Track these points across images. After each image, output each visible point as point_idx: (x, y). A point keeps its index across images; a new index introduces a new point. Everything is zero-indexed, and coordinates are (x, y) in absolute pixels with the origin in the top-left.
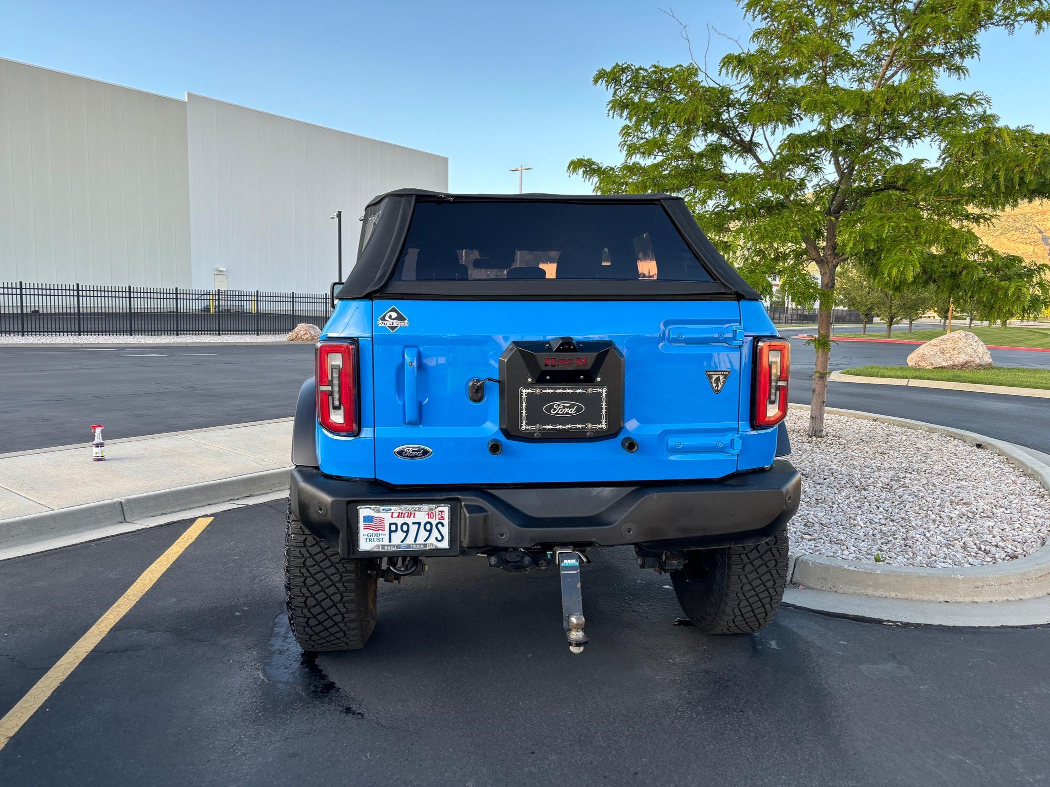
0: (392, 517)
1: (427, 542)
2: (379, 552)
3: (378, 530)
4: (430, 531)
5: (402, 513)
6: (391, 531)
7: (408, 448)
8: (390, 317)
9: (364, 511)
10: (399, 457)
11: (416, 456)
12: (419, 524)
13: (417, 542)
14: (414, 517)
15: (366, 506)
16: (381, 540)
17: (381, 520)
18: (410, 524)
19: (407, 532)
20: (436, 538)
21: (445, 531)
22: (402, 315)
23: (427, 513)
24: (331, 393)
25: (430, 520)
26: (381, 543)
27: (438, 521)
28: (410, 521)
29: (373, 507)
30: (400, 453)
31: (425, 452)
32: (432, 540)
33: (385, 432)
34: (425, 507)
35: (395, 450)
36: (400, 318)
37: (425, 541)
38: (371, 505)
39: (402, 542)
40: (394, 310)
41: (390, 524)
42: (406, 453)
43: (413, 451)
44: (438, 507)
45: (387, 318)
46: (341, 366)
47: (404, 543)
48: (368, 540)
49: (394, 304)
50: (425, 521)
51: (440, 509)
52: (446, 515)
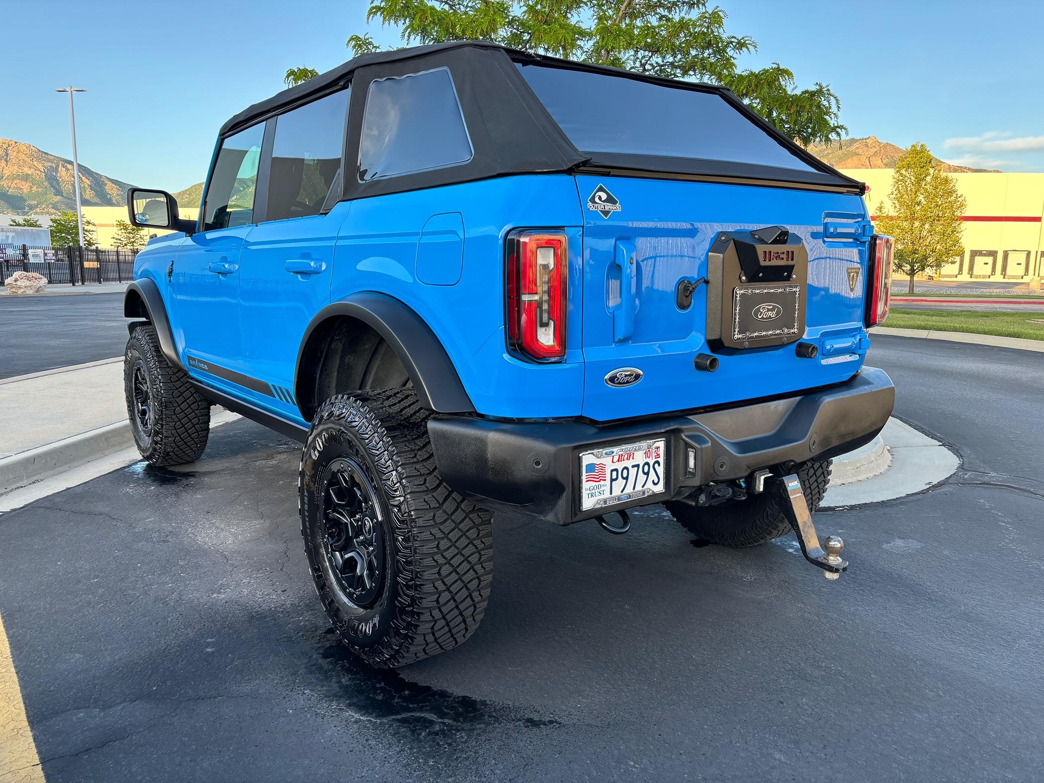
0: (613, 462)
1: (645, 487)
2: (601, 508)
3: (599, 481)
4: (647, 474)
5: (622, 455)
6: (612, 480)
7: (622, 372)
8: (600, 198)
9: (587, 459)
10: (610, 385)
11: (628, 382)
12: (638, 466)
13: (636, 490)
14: (633, 459)
15: (589, 452)
16: (602, 493)
17: (602, 467)
18: (630, 468)
19: (627, 478)
20: (653, 481)
21: (661, 470)
22: (612, 196)
23: (645, 451)
24: (539, 304)
25: (647, 460)
26: (602, 497)
27: (654, 460)
28: (629, 464)
29: (595, 451)
30: (612, 379)
31: (637, 376)
32: (649, 485)
33: (595, 354)
34: (644, 444)
35: (606, 377)
36: (610, 200)
37: (643, 487)
38: (593, 449)
39: (622, 492)
40: (601, 189)
41: (612, 471)
42: (618, 379)
43: (626, 376)
44: (655, 442)
45: (597, 200)
46: (552, 266)
47: (624, 492)
48: (590, 495)
49: (601, 181)
50: (644, 462)
51: (657, 444)
52: (662, 452)
